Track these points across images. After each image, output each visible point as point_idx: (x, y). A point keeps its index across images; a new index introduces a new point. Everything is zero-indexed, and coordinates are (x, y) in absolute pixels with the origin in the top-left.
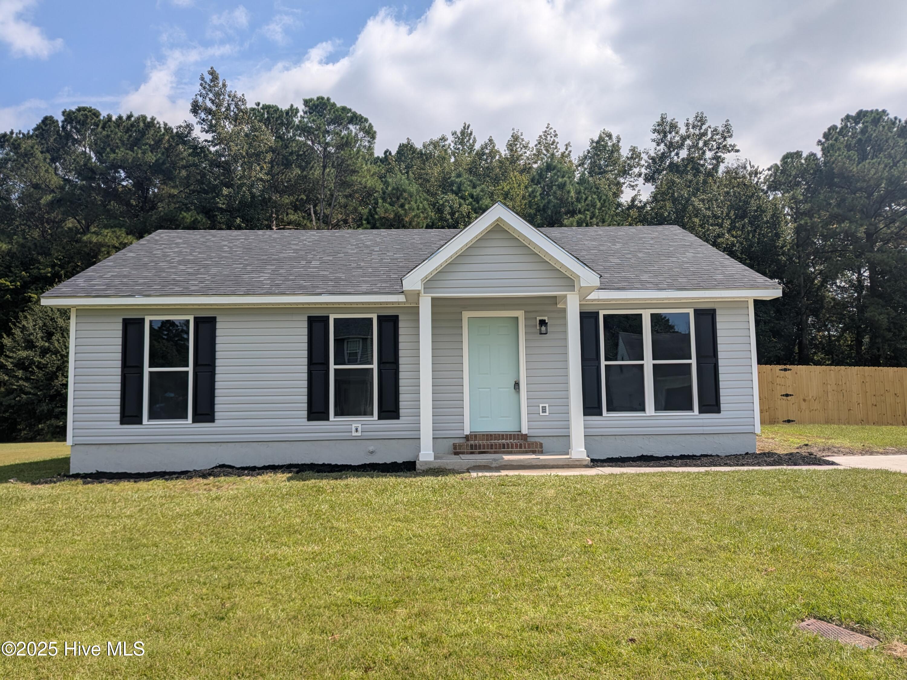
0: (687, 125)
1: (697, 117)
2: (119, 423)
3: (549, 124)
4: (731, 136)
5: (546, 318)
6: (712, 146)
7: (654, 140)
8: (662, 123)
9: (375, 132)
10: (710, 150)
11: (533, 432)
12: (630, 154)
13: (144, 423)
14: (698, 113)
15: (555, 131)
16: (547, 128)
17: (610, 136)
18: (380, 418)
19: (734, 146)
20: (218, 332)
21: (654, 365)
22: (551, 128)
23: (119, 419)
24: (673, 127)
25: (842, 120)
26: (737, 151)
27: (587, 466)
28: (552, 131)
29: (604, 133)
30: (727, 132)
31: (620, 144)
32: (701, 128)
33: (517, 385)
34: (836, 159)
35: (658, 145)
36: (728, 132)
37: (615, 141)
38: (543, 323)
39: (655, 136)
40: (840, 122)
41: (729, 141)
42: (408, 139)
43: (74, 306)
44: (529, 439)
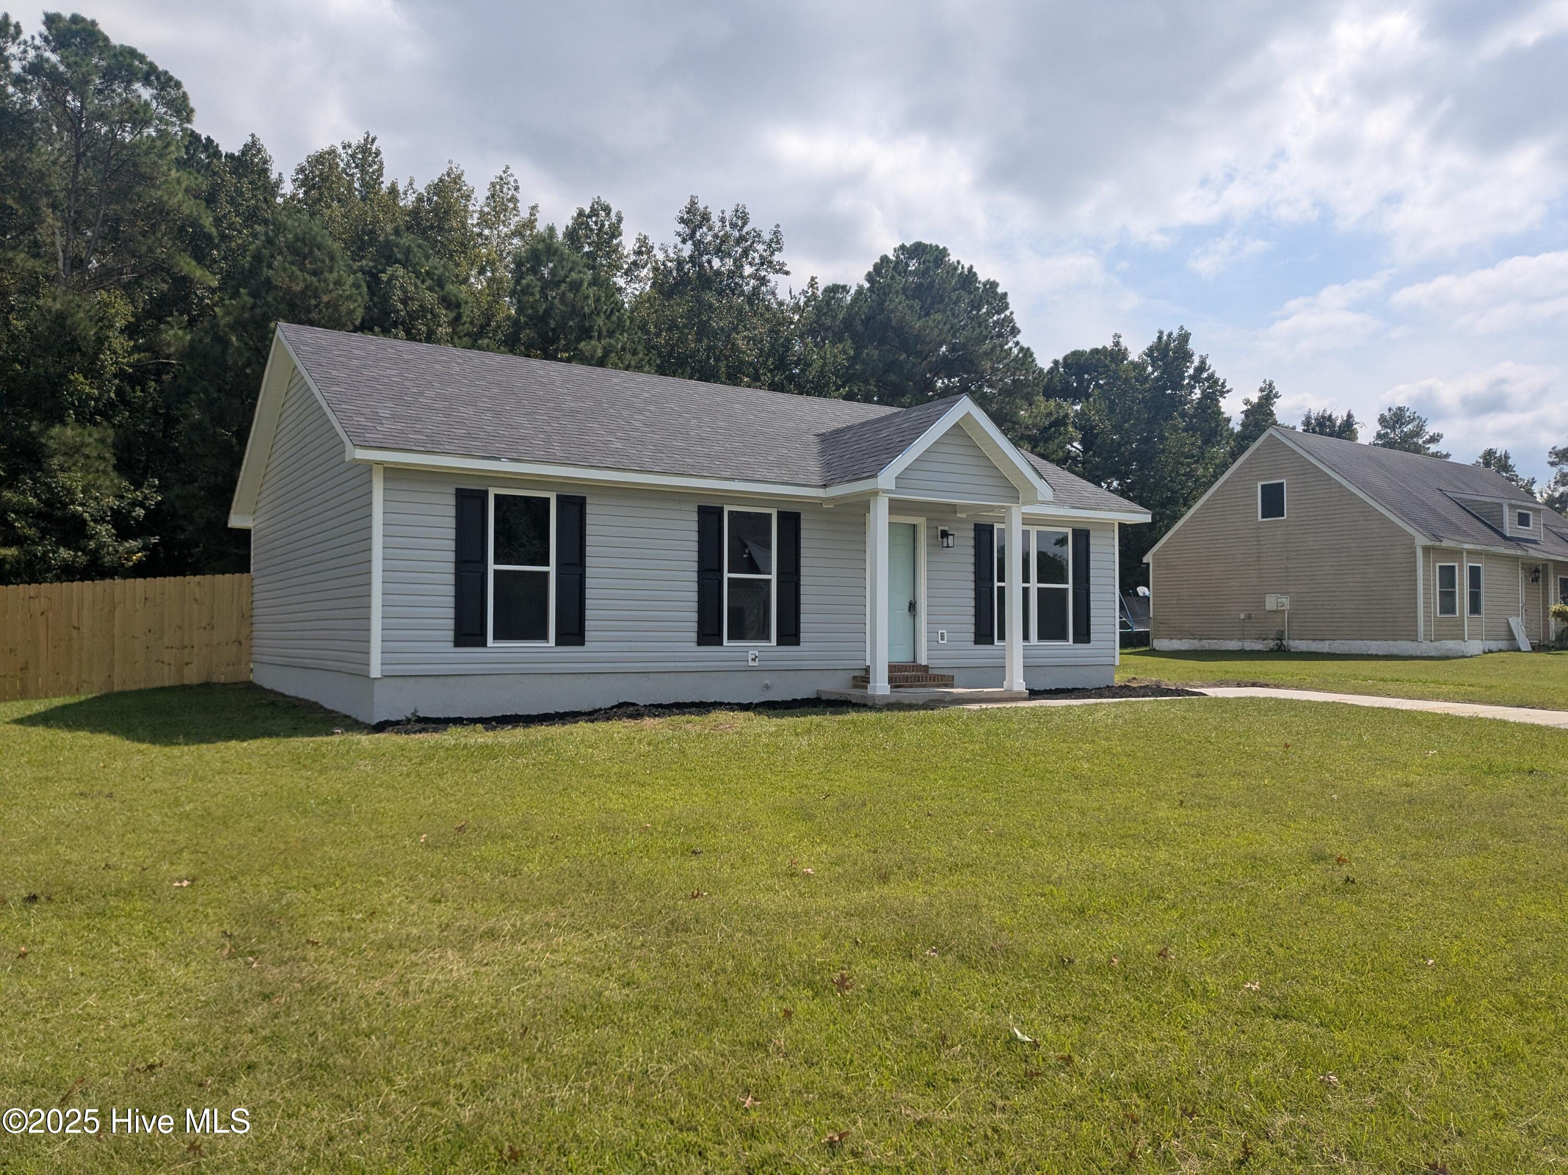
0: (723, 220)
1: (737, 211)
2: (452, 644)
3: (507, 167)
4: (780, 250)
5: (946, 528)
6: (753, 259)
7: (679, 234)
8: (692, 208)
9: (192, 111)
10: (751, 264)
11: (932, 664)
12: (638, 245)
13: (488, 645)
14: (738, 205)
15: (516, 181)
16: (505, 172)
17: (607, 210)
18: (779, 644)
19: (783, 264)
20: (589, 519)
21: (1039, 589)
22: (512, 175)
23: (452, 639)
24: (706, 217)
25: (895, 250)
26: (787, 273)
27: (1025, 699)
28: (511, 179)
29: (597, 203)
30: (775, 244)
31: (622, 226)
32: (741, 230)
33: (912, 607)
34: (896, 307)
35: (684, 241)
36: (778, 243)
37: (614, 220)
38: (945, 534)
39: (681, 228)
40: (892, 252)
41: (777, 257)
42: (253, 136)
43: (378, 463)
44: (930, 671)
